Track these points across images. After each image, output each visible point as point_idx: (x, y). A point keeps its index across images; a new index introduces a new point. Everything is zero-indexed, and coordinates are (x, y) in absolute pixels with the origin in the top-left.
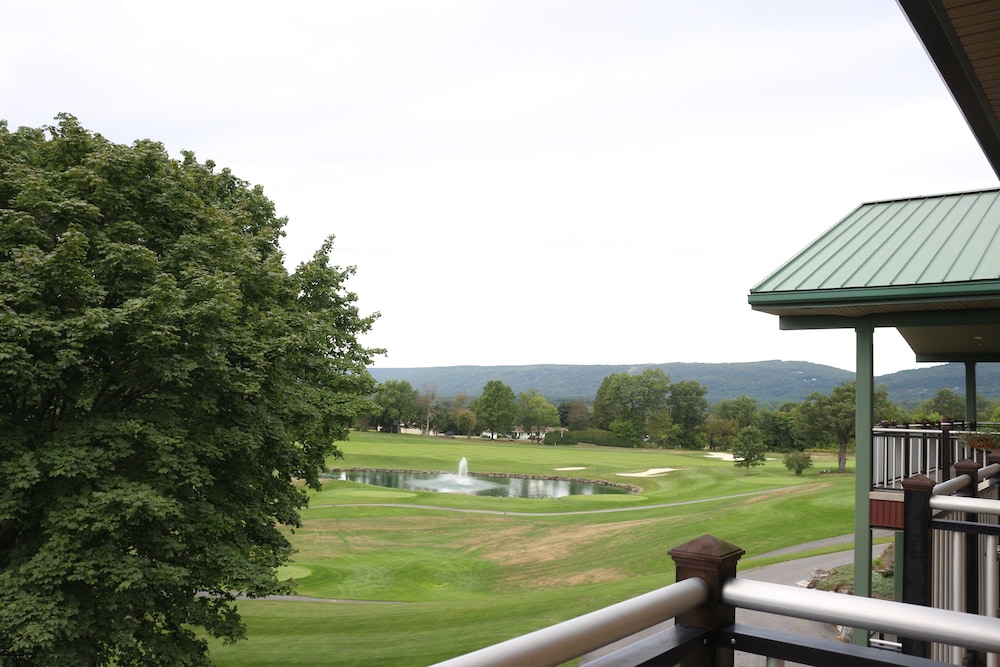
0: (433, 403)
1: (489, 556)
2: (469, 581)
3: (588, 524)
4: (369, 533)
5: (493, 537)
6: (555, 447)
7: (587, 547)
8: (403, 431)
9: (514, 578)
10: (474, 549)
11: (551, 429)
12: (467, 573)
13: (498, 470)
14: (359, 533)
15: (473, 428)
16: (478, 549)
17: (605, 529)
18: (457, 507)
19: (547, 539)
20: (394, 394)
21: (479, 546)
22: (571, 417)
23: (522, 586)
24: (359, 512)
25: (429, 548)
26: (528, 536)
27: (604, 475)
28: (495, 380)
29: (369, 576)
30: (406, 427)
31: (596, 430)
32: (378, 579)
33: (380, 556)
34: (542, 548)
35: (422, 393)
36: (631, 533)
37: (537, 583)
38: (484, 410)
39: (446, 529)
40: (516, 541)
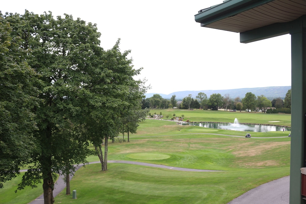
0: (228, 100)
1: (234, 153)
2: (223, 162)
3: (275, 142)
4: (198, 143)
5: (239, 146)
6: (270, 114)
7: (268, 151)
8: (219, 109)
9: (238, 162)
10: (230, 150)
11: (269, 108)
12: (223, 159)
13: (249, 122)
14: (195, 143)
15: (242, 108)
16: (232, 150)
17: (280, 144)
18: (231, 135)
19: (258, 147)
20: (215, 98)
21: (232, 149)
22: (276, 104)
23: (239, 165)
24: (198, 136)
25: (215, 149)
26: (252, 146)
27: (286, 124)
28: (249, 92)
29: (189, 159)
30: (220, 108)
31: (285, 108)
32: (192, 160)
33: (197, 151)
34: (253, 151)
35: (225, 97)
36: (286, 147)
37: (245, 164)
38: (246, 102)
39: (224, 143)
40: (247, 147)
